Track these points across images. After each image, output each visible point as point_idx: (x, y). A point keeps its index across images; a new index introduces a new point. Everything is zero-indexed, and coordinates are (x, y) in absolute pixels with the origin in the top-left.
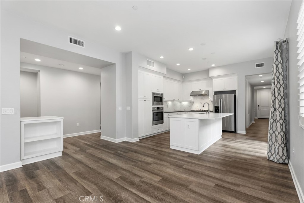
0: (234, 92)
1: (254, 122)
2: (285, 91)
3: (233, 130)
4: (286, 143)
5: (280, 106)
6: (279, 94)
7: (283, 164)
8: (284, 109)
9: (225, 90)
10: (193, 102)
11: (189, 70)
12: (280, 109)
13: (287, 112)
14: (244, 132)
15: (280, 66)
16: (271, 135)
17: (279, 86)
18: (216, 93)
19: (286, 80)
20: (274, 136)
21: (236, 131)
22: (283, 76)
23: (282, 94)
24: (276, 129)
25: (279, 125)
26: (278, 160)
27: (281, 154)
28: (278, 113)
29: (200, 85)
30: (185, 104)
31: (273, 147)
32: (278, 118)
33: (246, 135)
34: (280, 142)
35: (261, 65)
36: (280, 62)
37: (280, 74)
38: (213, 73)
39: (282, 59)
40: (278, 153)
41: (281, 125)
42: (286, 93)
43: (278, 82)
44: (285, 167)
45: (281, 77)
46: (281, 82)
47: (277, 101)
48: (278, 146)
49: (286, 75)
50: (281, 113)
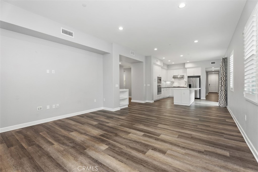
0: (199, 77)
1: (207, 94)
2: (226, 78)
3: (199, 97)
4: (226, 99)
5: (224, 84)
6: (224, 79)
7: (225, 107)
8: (225, 86)
9: (194, 75)
10: (174, 82)
11: (173, 63)
12: (224, 86)
13: (226, 87)
14: (205, 99)
15: (224, 68)
16: (220, 96)
17: (223, 76)
18: (189, 77)
19: (226, 74)
20: (221, 96)
21: (200, 98)
22: (225, 72)
23: (225, 79)
24: (222, 94)
25: (223, 92)
26: (223, 106)
27: (224, 103)
28: (223, 87)
29: (179, 72)
30: (168, 83)
31: (221, 101)
32: (223, 89)
33: (206, 100)
34: (224, 99)
35: (214, 63)
36: (224, 67)
37: (224, 71)
38: (187, 66)
39: (225, 65)
40: (223, 103)
41: (224, 92)
42: (226, 79)
43: (223, 75)
44: (226, 108)
45: (224, 73)
46: (224, 75)
47: (223, 82)
48: (223, 100)
49: (226, 72)
50: (224, 87)
